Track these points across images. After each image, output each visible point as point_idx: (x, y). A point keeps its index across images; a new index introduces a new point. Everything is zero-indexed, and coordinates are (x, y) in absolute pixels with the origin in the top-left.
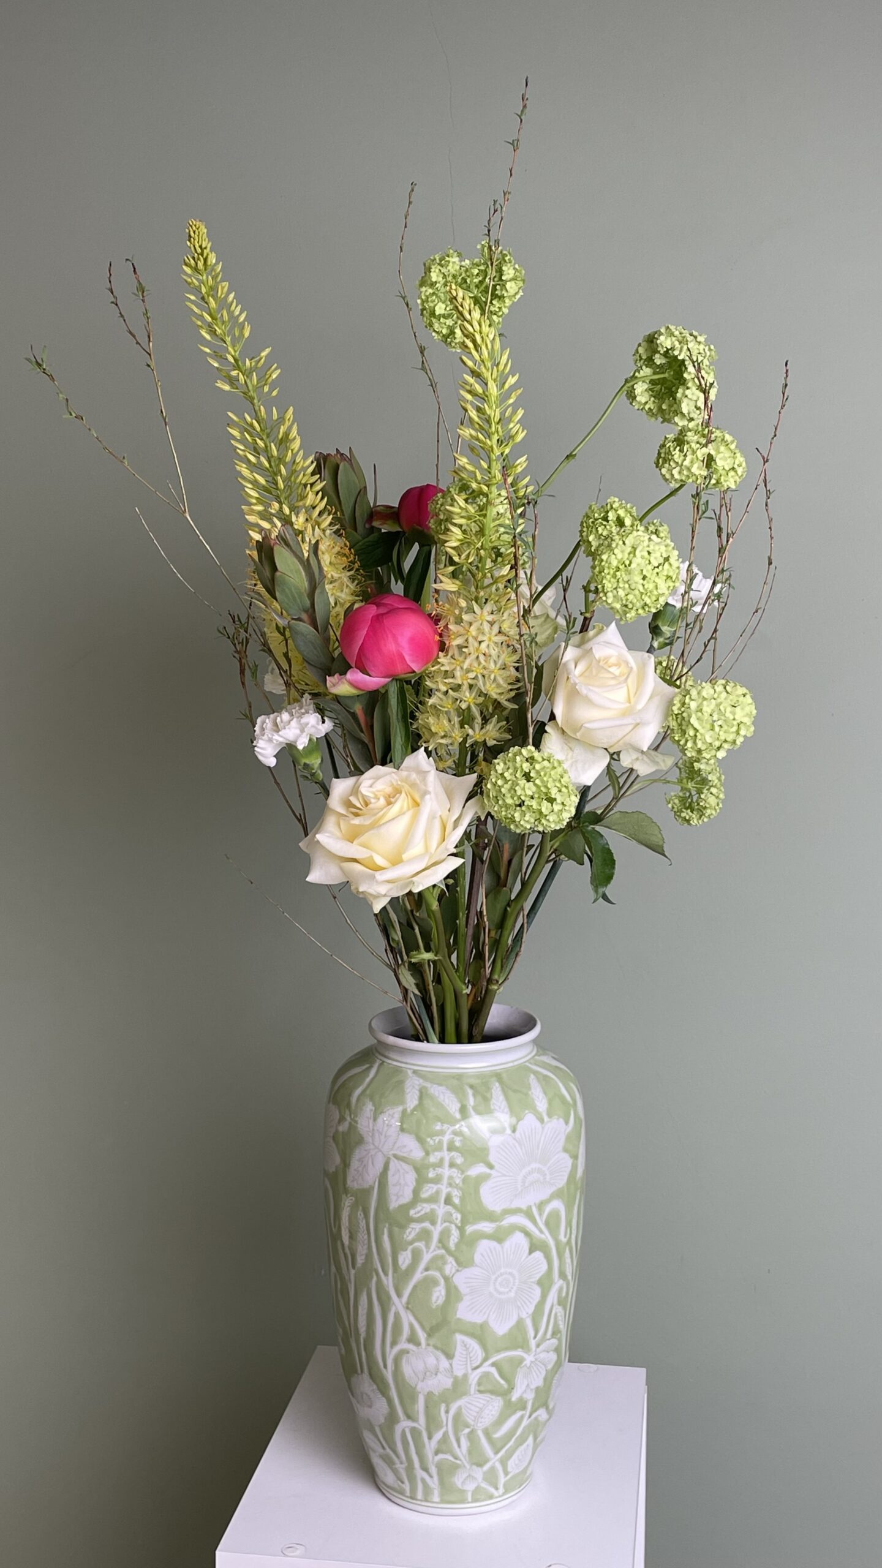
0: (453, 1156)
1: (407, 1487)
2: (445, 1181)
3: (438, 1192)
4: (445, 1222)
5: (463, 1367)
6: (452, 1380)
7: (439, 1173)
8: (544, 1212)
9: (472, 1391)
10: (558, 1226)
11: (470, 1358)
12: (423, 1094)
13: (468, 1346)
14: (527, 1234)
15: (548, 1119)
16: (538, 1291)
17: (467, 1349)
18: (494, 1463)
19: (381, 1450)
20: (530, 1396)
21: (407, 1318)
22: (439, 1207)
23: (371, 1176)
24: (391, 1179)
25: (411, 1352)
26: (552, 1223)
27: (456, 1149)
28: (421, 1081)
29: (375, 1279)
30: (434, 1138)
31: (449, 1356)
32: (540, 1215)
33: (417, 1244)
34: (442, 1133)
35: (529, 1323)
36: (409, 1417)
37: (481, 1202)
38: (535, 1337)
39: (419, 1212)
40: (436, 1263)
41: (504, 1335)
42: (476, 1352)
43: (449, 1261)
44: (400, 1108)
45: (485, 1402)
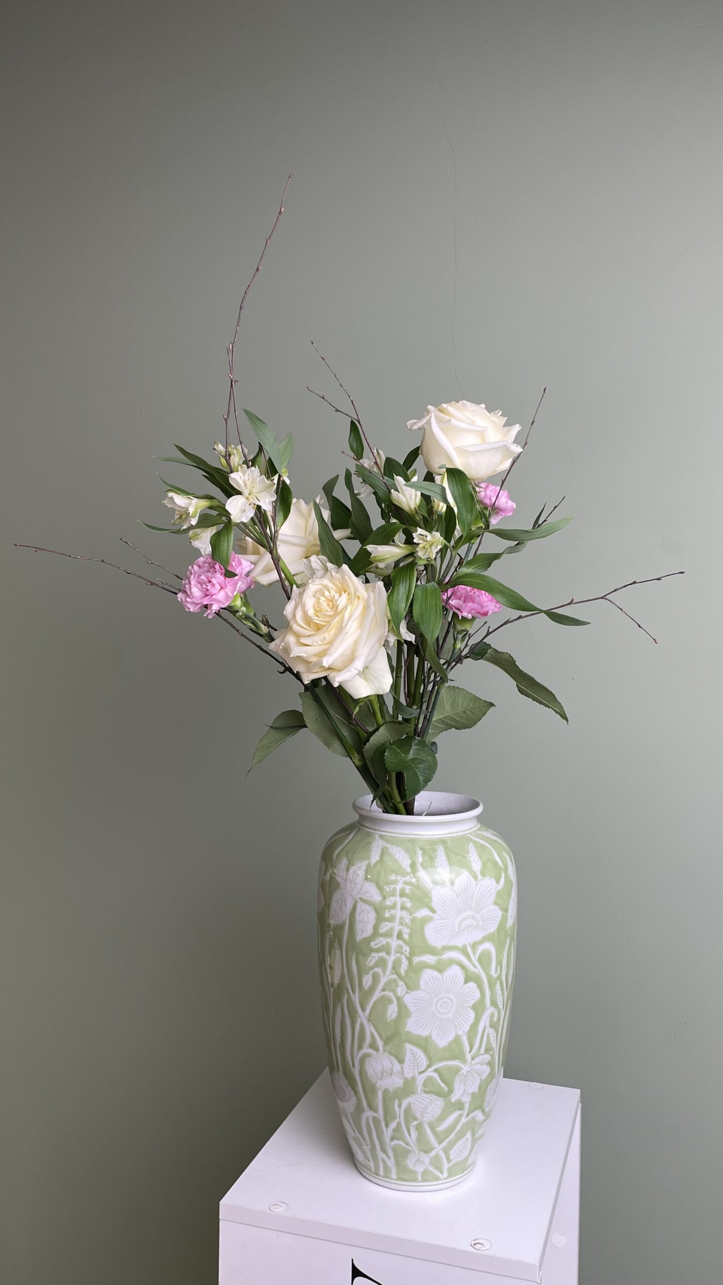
0: (404, 901)
1: (372, 1164)
2: (398, 920)
3: (392, 929)
4: (397, 953)
5: (412, 1071)
6: (403, 1080)
7: (393, 913)
8: (477, 952)
9: (419, 1091)
10: (489, 963)
11: (417, 1064)
12: (384, 852)
13: (415, 1054)
14: (463, 967)
15: (482, 878)
16: (472, 1014)
17: (415, 1057)
18: (438, 1151)
19: (352, 1133)
20: (467, 1100)
21: (369, 1029)
22: (393, 941)
23: (345, 915)
24: (358, 917)
25: (372, 1056)
26: (484, 960)
27: (406, 896)
28: (384, 843)
29: (346, 996)
30: (389, 886)
31: (401, 1061)
32: (474, 953)
33: (376, 969)
34: (395, 882)
35: (465, 1040)
36: (371, 1107)
37: (425, 938)
38: (470, 1051)
39: (377, 944)
40: (390, 986)
41: (444, 1048)
42: (422, 1059)
43: (400, 985)
44: (366, 862)
45: (430, 1101)
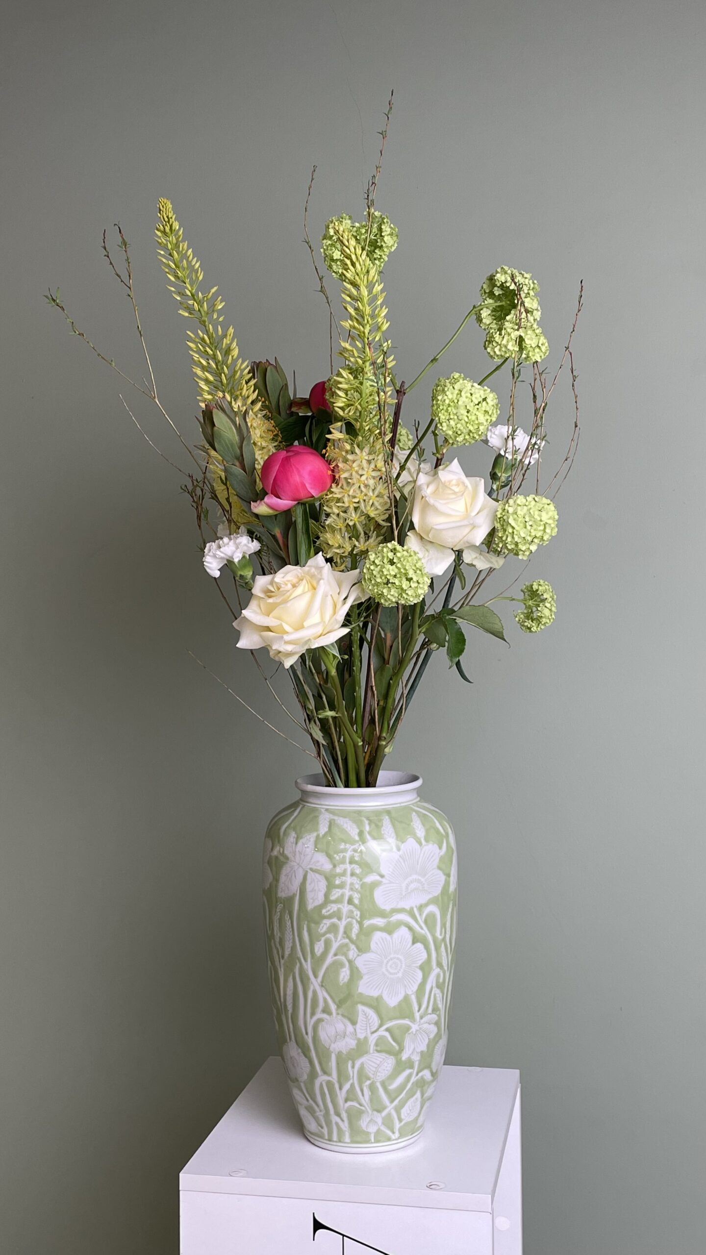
0: (354, 867)
1: (325, 1131)
2: (348, 887)
3: (343, 895)
4: (348, 918)
5: (363, 1031)
6: (356, 1041)
7: (343, 880)
8: (423, 912)
9: (371, 1051)
10: (435, 925)
11: (369, 1024)
12: (331, 824)
13: (367, 1015)
14: (410, 928)
15: (426, 844)
16: (420, 974)
17: (367, 1017)
18: (390, 1111)
19: (305, 1102)
20: (416, 1058)
21: (322, 994)
22: (344, 906)
23: (295, 886)
24: (309, 887)
25: (326, 1021)
26: (430, 922)
27: (356, 862)
28: (331, 815)
29: (298, 964)
30: (339, 854)
31: (354, 1023)
32: (420, 915)
33: (328, 936)
34: (345, 850)
35: (413, 998)
36: (325, 1072)
37: (375, 902)
38: (419, 1011)
39: (329, 911)
40: (342, 950)
41: (394, 1007)
42: (374, 1019)
43: (352, 948)
44: (315, 834)
45: (381, 1060)
